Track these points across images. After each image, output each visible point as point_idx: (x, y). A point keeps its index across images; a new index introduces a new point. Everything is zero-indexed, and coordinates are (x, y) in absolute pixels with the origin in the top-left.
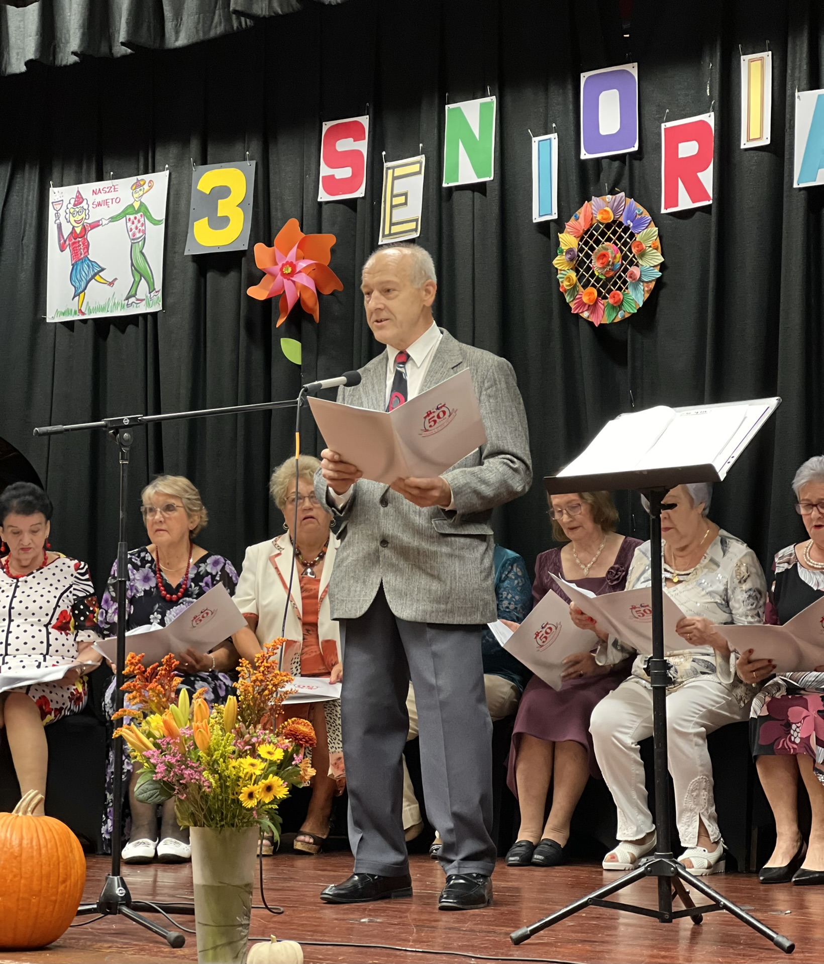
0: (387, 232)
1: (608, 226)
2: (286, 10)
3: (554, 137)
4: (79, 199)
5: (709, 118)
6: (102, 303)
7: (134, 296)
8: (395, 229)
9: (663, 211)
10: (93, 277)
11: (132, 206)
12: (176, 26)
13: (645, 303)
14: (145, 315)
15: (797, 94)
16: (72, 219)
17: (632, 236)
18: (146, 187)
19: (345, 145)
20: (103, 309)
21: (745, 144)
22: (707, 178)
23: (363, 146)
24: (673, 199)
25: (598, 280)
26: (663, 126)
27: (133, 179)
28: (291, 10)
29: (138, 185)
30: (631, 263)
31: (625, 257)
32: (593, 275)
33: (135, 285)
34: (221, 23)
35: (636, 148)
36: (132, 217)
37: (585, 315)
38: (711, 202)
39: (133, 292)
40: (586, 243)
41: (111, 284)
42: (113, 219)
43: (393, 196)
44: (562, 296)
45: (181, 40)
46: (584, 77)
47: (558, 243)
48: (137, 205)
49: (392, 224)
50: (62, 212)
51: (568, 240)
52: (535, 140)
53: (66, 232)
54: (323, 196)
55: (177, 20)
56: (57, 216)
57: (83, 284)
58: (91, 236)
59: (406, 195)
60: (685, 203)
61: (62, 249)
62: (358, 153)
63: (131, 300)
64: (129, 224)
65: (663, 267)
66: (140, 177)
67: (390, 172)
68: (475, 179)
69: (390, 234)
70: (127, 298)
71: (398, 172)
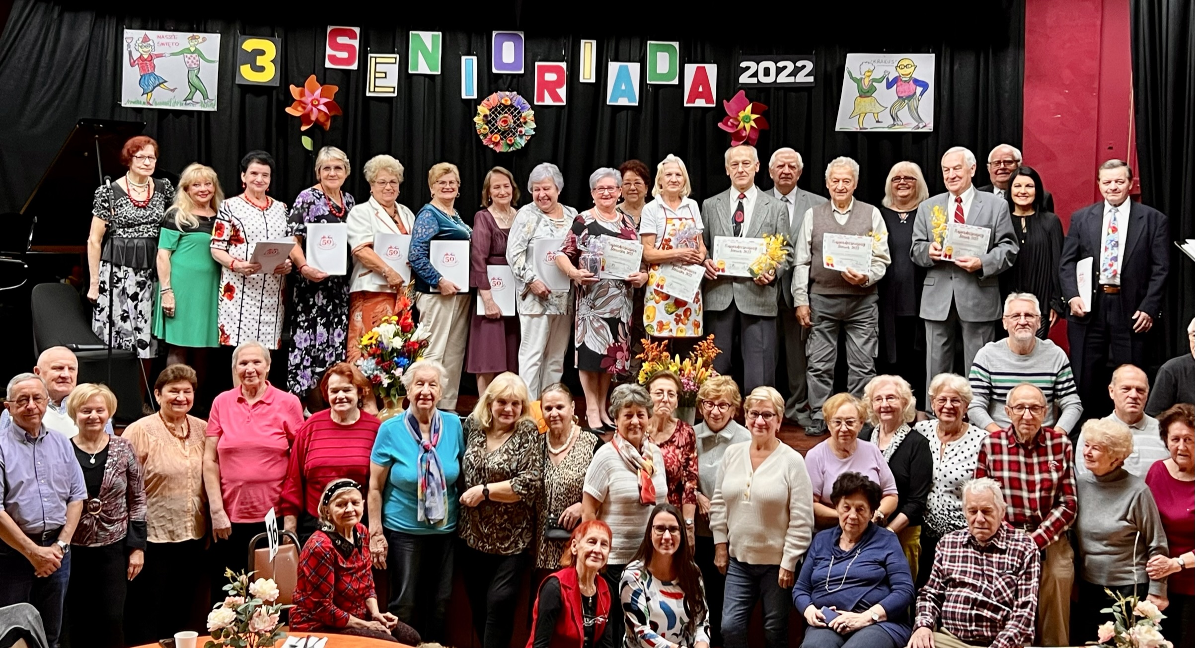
0: (372, 89)
1: (506, 106)
3: (475, 58)
4: (146, 39)
5: (564, 65)
6: (166, 100)
7: (191, 99)
8: (377, 89)
9: (536, 103)
10: (159, 85)
11: (189, 49)
13: (526, 145)
14: (199, 113)
15: (610, 63)
16: (140, 50)
17: (519, 113)
18: (200, 40)
19: (342, 40)
20: (166, 104)
21: (582, 80)
22: (562, 92)
23: (356, 43)
24: (541, 98)
25: (499, 131)
26: (537, 64)
27: (191, 34)
29: (193, 38)
30: (518, 126)
31: (515, 122)
32: (497, 128)
33: (192, 94)
35: (522, 72)
36: (189, 55)
37: (492, 146)
38: (564, 104)
39: (190, 97)
40: (493, 113)
41: (173, 90)
42: (173, 54)
43: (375, 72)
44: (478, 136)
46: (494, 33)
47: (476, 110)
48: (193, 49)
49: (375, 86)
50: (132, 45)
51: (482, 109)
52: (464, 58)
53: (136, 55)
54: (328, 65)
56: (129, 46)
57: (151, 88)
58: (156, 61)
59: (386, 73)
60: (548, 101)
61: (132, 66)
62: (353, 47)
63: (188, 102)
64: (186, 59)
65: (535, 129)
66: (195, 34)
67: (373, 60)
68: (428, 72)
69: (374, 91)
70: (185, 100)
71: (378, 60)
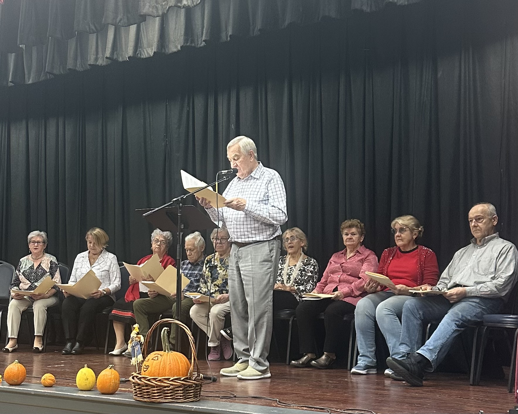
12: (29, 77)
34: (43, 76)
55: (29, 75)
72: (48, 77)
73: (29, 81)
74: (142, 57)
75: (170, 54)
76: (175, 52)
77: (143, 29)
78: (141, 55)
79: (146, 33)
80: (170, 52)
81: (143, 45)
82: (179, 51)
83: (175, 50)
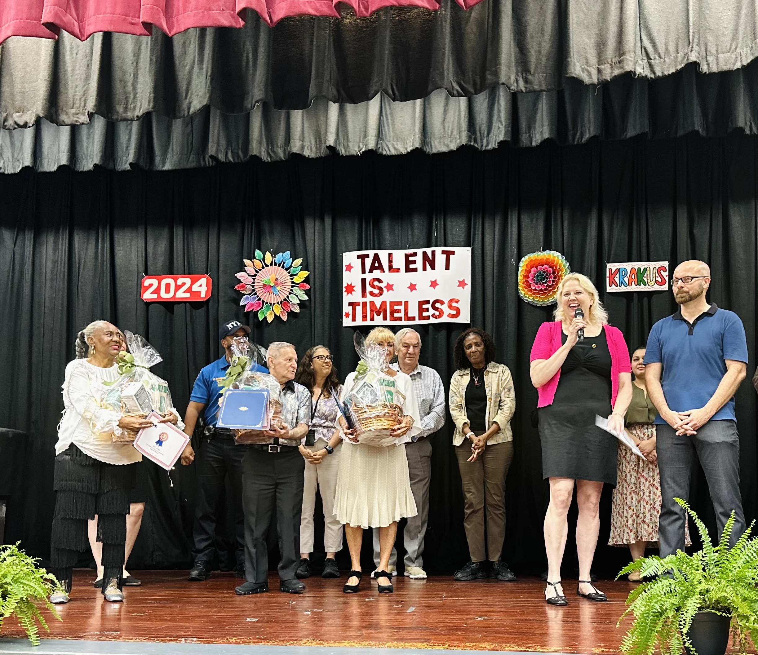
2: (237, 161)
12: (163, 159)
28: (240, 161)
34: (194, 162)
45: (168, 167)
55: (164, 157)
72: (202, 164)
73: (163, 167)
74: (384, 153)
75: (434, 154)
76: (444, 153)
77: (386, 114)
78: (382, 150)
79: (392, 120)
80: (435, 151)
81: (386, 138)
82: (451, 152)
83: (444, 149)
